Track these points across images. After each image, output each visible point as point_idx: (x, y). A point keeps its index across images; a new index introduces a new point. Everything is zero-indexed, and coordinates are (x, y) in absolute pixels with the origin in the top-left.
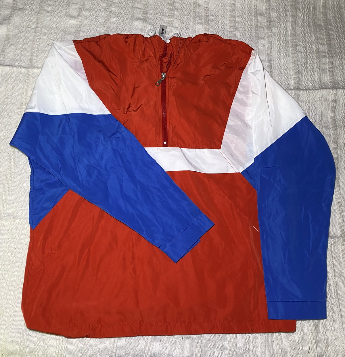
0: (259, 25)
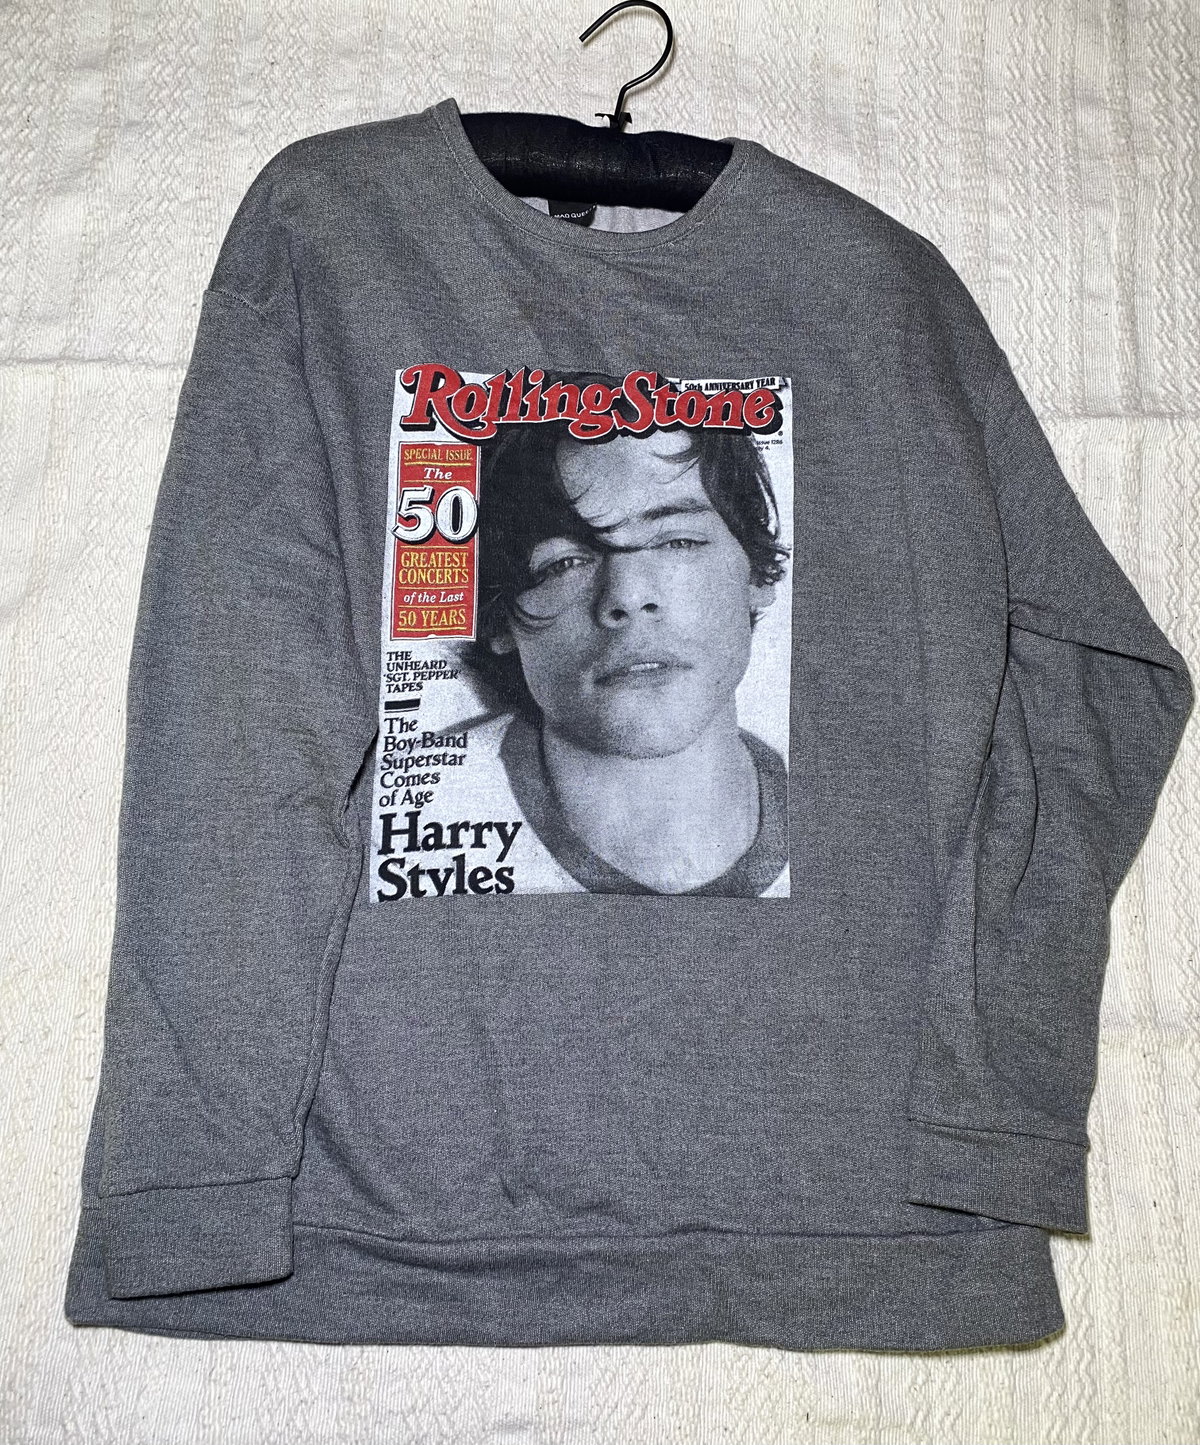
0: (1081, 145)
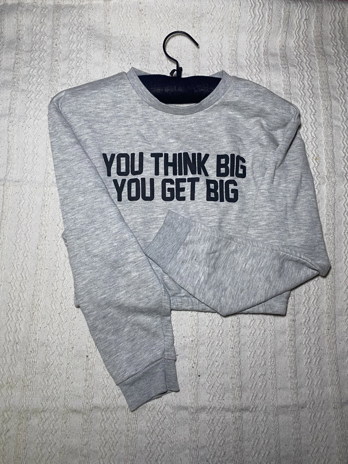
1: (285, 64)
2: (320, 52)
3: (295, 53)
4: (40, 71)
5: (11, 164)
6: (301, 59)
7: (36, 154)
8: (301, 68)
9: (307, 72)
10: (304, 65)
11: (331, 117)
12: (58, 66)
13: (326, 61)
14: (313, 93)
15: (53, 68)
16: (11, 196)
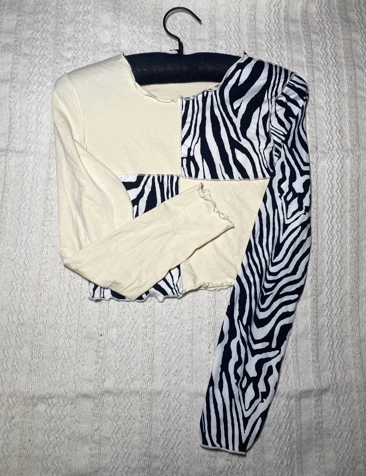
1: (306, 32)
2: (343, 18)
3: (317, 20)
4: (45, 34)
5: (13, 133)
6: (323, 26)
7: (41, 123)
8: (324, 35)
9: (329, 39)
10: (327, 32)
11: (355, 87)
12: (63, 29)
13: (350, 28)
14: (336, 61)
15: (59, 31)
16: (14, 167)
